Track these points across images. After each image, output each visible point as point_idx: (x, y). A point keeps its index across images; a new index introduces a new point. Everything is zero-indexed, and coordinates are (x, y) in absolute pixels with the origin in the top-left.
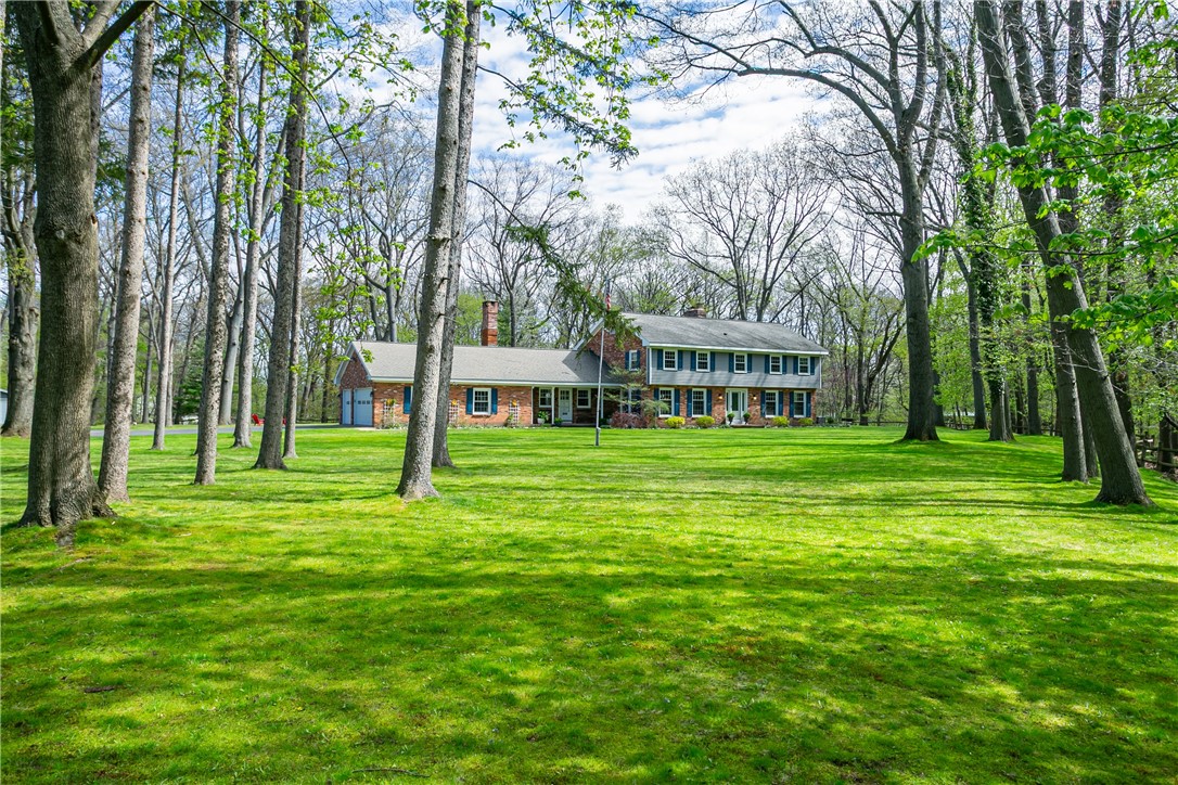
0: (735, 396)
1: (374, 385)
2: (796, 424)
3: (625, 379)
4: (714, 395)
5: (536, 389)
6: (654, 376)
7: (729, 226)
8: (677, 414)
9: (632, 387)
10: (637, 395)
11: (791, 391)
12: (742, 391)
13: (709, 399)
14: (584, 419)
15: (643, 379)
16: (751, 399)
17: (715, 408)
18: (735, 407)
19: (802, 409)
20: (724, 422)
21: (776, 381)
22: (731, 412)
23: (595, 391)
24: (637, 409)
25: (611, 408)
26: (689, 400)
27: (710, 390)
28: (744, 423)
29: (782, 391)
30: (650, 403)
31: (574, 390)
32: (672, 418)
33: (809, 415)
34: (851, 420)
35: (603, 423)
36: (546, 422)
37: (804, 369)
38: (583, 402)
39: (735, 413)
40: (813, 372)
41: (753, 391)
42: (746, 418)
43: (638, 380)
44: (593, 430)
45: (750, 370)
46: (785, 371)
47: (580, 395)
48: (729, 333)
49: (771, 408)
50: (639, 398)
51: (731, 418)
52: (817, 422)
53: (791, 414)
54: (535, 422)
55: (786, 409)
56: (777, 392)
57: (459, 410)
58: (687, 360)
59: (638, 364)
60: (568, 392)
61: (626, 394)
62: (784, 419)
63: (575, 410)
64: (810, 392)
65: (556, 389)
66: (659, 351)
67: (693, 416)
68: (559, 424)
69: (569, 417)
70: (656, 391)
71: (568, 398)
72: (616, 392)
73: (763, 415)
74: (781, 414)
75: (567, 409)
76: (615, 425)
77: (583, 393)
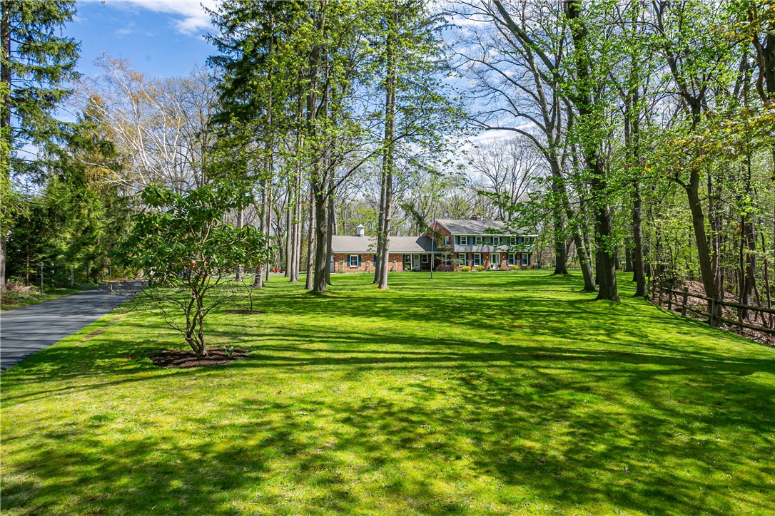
0: (494, 256)
1: (335, 254)
2: (523, 269)
3: (443, 250)
4: (484, 256)
5: (404, 255)
6: (457, 248)
7: (493, 172)
8: (467, 265)
9: (447, 253)
10: (449, 257)
11: (521, 254)
12: (497, 254)
13: (482, 258)
14: (425, 268)
15: (452, 250)
16: (501, 257)
17: (485, 262)
18: (494, 261)
19: (526, 262)
20: (489, 268)
22: (492, 263)
23: (430, 255)
24: (449, 263)
25: (437, 263)
26: (472, 258)
27: (482, 254)
28: (498, 269)
29: (517, 254)
30: (454, 260)
31: (421, 255)
32: (465, 267)
33: (529, 264)
35: (434, 270)
36: (409, 269)
38: (425, 260)
39: (495, 264)
41: (503, 254)
42: (499, 266)
43: (449, 250)
44: (430, 273)
47: (423, 257)
49: (511, 262)
50: (450, 258)
51: (492, 266)
52: (534, 267)
53: (521, 264)
54: (404, 269)
55: (518, 261)
58: (471, 241)
59: (449, 243)
60: (418, 256)
61: (444, 256)
62: (517, 267)
63: (421, 264)
64: (530, 254)
65: (413, 255)
66: (458, 237)
67: (475, 266)
68: (414, 270)
69: (419, 267)
70: (457, 255)
71: (418, 259)
72: (440, 255)
73: (507, 265)
74: (516, 264)
75: (418, 263)
76: (439, 270)
77: (425, 256)
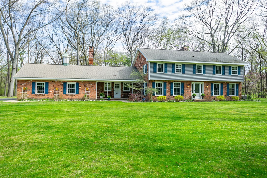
0: (197, 86)
1: (18, 81)
2: (230, 99)
4: (185, 85)
6: (152, 76)
8: (165, 94)
11: (227, 84)
12: (200, 83)
13: (183, 87)
14: (126, 96)
15: (145, 77)
16: (205, 87)
17: (186, 91)
18: (197, 91)
19: (234, 92)
20: (191, 98)
21: (218, 78)
22: (194, 93)
26: (172, 87)
27: (183, 83)
28: (201, 99)
29: (223, 83)
30: (149, 89)
31: (122, 83)
32: (161, 96)
33: (237, 95)
34: (263, 96)
36: (104, 98)
37: (235, 72)
38: (126, 89)
39: (197, 94)
40: (239, 74)
41: (206, 83)
42: (203, 96)
45: (204, 73)
46: (224, 73)
47: (125, 86)
48: (195, 56)
49: (217, 92)
51: (194, 96)
52: (242, 98)
53: (228, 94)
54: (98, 97)
55: (225, 92)
56: (220, 84)
57: (60, 92)
58: (170, 69)
60: (119, 84)
62: (223, 97)
63: (122, 92)
64: (238, 84)
65: (113, 83)
66: (154, 64)
67: (174, 95)
69: (119, 95)
70: (153, 83)
71: (119, 87)
73: (212, 95)
74: (222, 94)
75: (118, 92)
77: (126, 84)
